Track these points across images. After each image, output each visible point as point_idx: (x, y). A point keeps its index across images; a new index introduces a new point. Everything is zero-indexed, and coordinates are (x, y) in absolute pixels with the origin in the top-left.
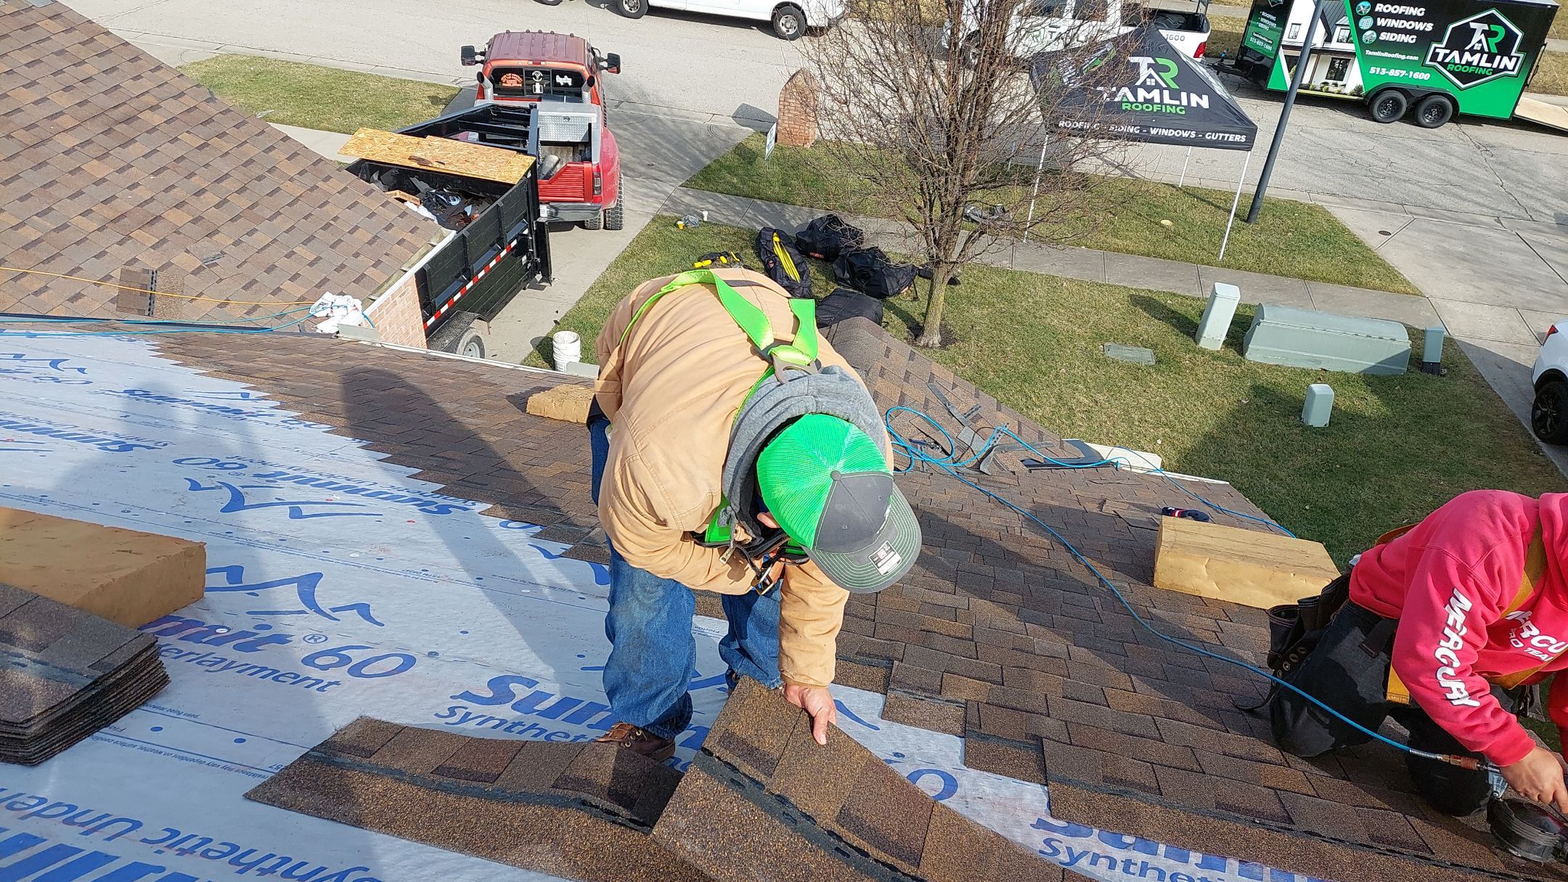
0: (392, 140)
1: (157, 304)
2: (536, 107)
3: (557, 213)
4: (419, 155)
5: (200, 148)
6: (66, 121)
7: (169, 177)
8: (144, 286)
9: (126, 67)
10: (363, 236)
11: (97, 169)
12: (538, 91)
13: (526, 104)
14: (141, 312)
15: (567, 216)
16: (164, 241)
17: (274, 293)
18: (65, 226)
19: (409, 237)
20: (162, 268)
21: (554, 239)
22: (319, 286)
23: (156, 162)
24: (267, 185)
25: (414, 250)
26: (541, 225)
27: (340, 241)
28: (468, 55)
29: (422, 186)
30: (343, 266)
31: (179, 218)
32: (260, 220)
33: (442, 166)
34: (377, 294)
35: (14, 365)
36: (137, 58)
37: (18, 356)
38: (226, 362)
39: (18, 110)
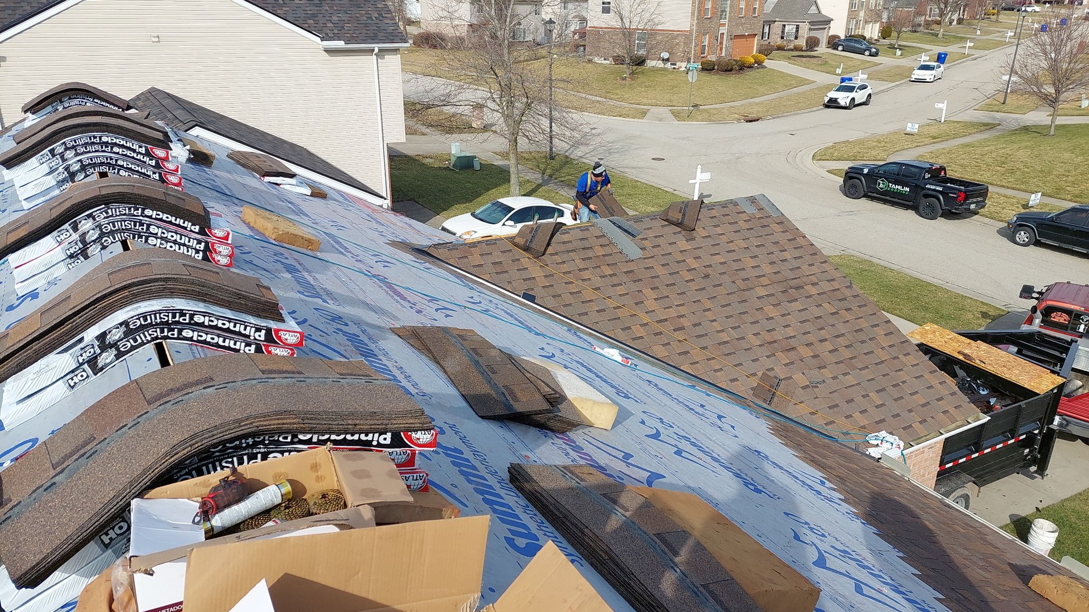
0: (949, 337)
1: (775, 399)
2: (1076, 342)
3: (1067, 425)
4: (967, 351)
5: (832, 314)
6: (765, 281)
7: (808, 327)
8: (772, 386)
9: (808, 258)
10: (919, 399)
11: (771, 311)
12: (1081, 330)
13: (1068, 338)
14: (765, 401)
15: (1074, 430)
16: (792, 363)
17: (847, 417)
18: (743, 338)
19: (952, 410)
20: (785, 379)
21: (1059, 445)
22: (877, 423)
23: (805, 315)
24: (866, 348)
25: (954, 421)
26: (1051, 432)
27: (902, 398)
28: (1027, 291)
29: (961, 373)
30: (898, 415)
31: (806, 352)
32: (854, 368)
33: (983, 365)
34: (915, 442)
35: (700, 410)
36: (815, 254)
37: (702, 406)
38: (810, 453)
39: (743, 269)
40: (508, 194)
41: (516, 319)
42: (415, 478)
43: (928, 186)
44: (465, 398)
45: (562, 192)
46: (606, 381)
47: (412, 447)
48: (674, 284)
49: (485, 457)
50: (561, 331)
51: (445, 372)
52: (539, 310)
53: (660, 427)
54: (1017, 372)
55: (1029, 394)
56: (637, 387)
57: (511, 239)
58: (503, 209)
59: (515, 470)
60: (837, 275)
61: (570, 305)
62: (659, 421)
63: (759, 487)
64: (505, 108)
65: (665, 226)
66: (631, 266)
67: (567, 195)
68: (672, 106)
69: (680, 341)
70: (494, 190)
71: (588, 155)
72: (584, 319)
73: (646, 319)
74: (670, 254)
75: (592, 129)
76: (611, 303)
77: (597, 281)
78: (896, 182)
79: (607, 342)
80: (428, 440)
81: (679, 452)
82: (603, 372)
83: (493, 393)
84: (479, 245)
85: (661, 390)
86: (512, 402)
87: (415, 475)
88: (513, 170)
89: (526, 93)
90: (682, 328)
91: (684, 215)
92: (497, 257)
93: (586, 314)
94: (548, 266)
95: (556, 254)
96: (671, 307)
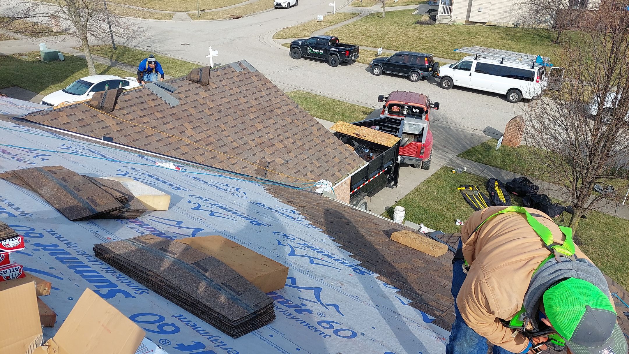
0: (349, 126)
1: (268, 174)
2: (403, 119)
3: (404, 160)
4: (357, 132)
5: (291, 123)
6: (253, 109)
7: (279, 132)
8: (265, 167)
9: (274, 94)
10: (337, 160)
11: (259, 126)
12: (405, 113)
13: (400, 118)
14: (262, 176)
15: (407, 162)
16: (274, 153)
17: (304, 176)
18: (246, 144)
19: (352, 163)
20: (271, 162)
21: (402, 170)
22: (319, 176)
23: (277, 126)
24: (309, 138)
25: (353, 167)
26: (397, 164)
27: (329, 161)
28: (381, 98)
29: (356, 144)
30: (328, 170)
31: (280, 146)
32: (304, 150)
33: (365, 138)
34: (338, 182)
35: (226, 188)
36: (277, 91)
37: (227, 185)
38: (287, 198)
39: (240, 104)
40: (88, 74)
41: (99, 154)
42: (12, 271)
43: (331, 49)
44: (60, 211)
45: (126, 70)
46: (165, 183)
48: (202, 118)
49: (77, 245)
50: (134, 157)
51: (42, 197)
52: (116, 146)
53: (200, 202)
54: (380, 138)
55: (386, 148)
56: (186, 182)
57: (88, 103)
58: (86, 84)
59: (98, 248)
60: (290, 101)
61: (138, 140)
62: (199, 199)
63: (259, 222)
64: (74, 17)
65: (191, 83)
66: (174, 111)
67: (130, 72)
68: (188, 11)
69: (210, 151)
70: (77, 73)
71: (140, 45)
72: (149, 148)
73: (188, 141)
74: (196, 100)
75: (139, 28)
76: (165, 135)
77: (154, 123)
78: (316, 49)
79: (166, 159)
80: (16, 244)
81: (212, 214)
82: (161, 176)
83: (80, 204)
84: (64, 110)
85: (201, 181)
86: (94, 207)
87: (11, 269)
88: (88, 58)
89: (87, 6)
90: (211, 143)
91: (201, 76)
92: (80, 115)
93: (149, 144)
94: (118, 117)
95: (122, 108)
96: (202, 132)
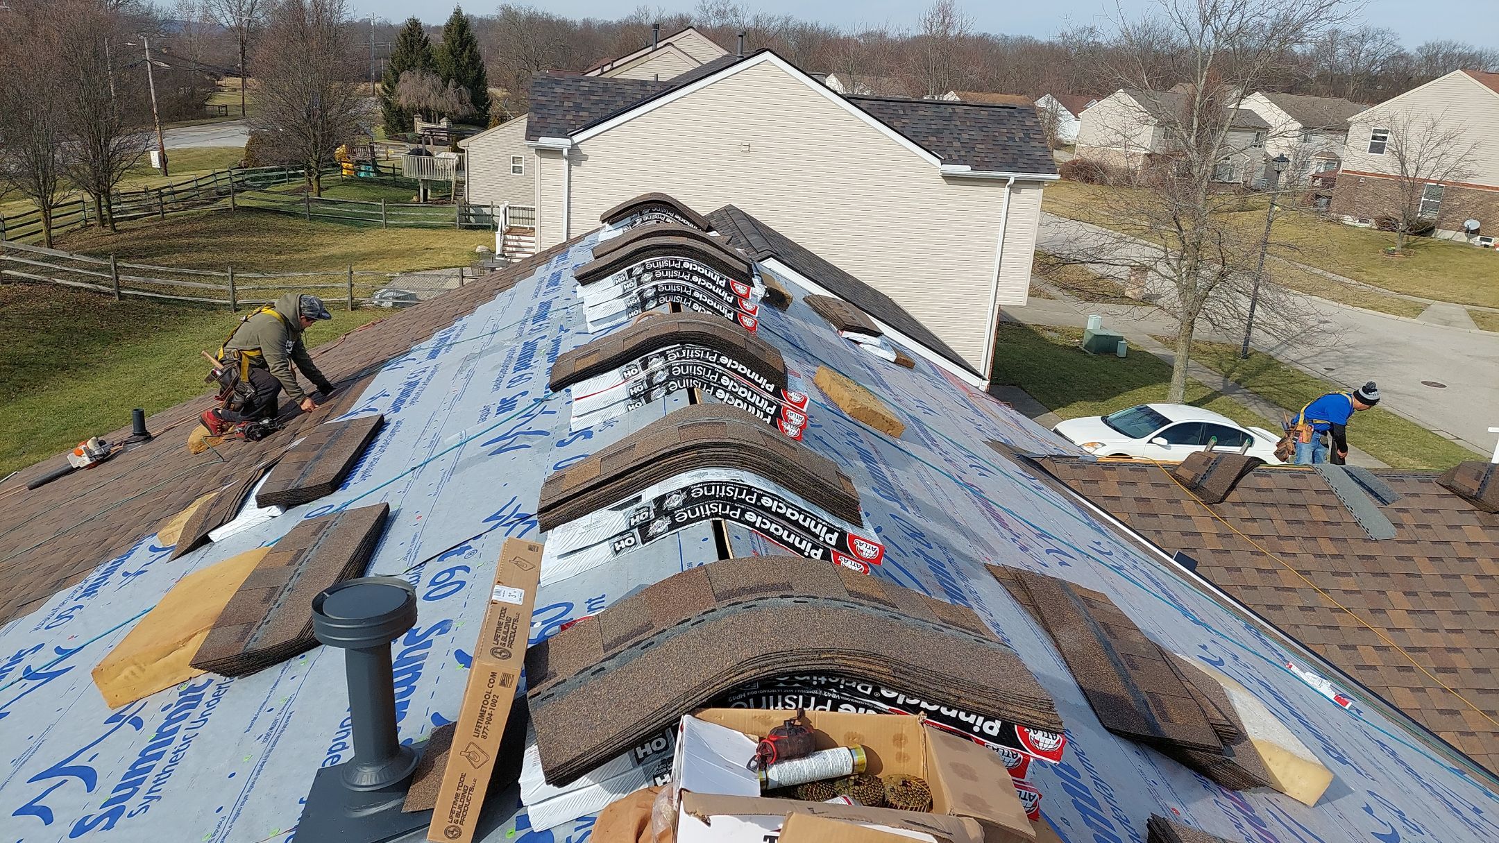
35: (1473, 817)
37: (1475, 810)
40: (1163, 398)
41: (1164, 591)
42: (1023, 796)
44: (1085, 694)
45: (1254, 409)
46: (1307, 725)
47: (1026, 751)
48: (1448, 594)
49: (1112, 793)
50: (1237, 626)
51: (1058, 646)
52: (1200, 584)
53: (1402, 827)
56: (1360, 748)
57: (1171, 469)
58: (1153, 418)
59: (1158, 826)
61: (1255, 588)
62: (1397, 815)
64: (1184, 275)
65: (1445, 496)
66: (1373, 550)
67: (1261, 415)
68: (1472, 304)
69: (1444, 690)
70: (1142, 390)
71: (1308, 361)
72: (1275, 616)
73: (1386, 639)
74: (1448, 543)
75: (1320, 322)
76: (1326, 601)
77: (1308, 562)
79: (1311, 661)
80: (1050, 747)
82: (1302, 709)
83: (1129, 697)
84: (1118, 468)
85: (1403, 763)
86: (1158, 720)
87: (1023, 792)
88: (1178, 365)
89: (1223, 258)
90: (1454, 670)
91: (1483, 484)
92: (1144, 490)
93: (1280, 608)
94: (1226, 521)
95: (1243, 504)
96: (1436, 631)
